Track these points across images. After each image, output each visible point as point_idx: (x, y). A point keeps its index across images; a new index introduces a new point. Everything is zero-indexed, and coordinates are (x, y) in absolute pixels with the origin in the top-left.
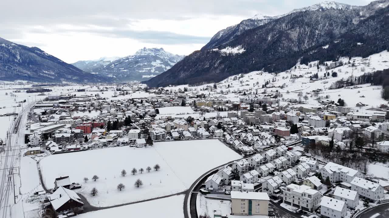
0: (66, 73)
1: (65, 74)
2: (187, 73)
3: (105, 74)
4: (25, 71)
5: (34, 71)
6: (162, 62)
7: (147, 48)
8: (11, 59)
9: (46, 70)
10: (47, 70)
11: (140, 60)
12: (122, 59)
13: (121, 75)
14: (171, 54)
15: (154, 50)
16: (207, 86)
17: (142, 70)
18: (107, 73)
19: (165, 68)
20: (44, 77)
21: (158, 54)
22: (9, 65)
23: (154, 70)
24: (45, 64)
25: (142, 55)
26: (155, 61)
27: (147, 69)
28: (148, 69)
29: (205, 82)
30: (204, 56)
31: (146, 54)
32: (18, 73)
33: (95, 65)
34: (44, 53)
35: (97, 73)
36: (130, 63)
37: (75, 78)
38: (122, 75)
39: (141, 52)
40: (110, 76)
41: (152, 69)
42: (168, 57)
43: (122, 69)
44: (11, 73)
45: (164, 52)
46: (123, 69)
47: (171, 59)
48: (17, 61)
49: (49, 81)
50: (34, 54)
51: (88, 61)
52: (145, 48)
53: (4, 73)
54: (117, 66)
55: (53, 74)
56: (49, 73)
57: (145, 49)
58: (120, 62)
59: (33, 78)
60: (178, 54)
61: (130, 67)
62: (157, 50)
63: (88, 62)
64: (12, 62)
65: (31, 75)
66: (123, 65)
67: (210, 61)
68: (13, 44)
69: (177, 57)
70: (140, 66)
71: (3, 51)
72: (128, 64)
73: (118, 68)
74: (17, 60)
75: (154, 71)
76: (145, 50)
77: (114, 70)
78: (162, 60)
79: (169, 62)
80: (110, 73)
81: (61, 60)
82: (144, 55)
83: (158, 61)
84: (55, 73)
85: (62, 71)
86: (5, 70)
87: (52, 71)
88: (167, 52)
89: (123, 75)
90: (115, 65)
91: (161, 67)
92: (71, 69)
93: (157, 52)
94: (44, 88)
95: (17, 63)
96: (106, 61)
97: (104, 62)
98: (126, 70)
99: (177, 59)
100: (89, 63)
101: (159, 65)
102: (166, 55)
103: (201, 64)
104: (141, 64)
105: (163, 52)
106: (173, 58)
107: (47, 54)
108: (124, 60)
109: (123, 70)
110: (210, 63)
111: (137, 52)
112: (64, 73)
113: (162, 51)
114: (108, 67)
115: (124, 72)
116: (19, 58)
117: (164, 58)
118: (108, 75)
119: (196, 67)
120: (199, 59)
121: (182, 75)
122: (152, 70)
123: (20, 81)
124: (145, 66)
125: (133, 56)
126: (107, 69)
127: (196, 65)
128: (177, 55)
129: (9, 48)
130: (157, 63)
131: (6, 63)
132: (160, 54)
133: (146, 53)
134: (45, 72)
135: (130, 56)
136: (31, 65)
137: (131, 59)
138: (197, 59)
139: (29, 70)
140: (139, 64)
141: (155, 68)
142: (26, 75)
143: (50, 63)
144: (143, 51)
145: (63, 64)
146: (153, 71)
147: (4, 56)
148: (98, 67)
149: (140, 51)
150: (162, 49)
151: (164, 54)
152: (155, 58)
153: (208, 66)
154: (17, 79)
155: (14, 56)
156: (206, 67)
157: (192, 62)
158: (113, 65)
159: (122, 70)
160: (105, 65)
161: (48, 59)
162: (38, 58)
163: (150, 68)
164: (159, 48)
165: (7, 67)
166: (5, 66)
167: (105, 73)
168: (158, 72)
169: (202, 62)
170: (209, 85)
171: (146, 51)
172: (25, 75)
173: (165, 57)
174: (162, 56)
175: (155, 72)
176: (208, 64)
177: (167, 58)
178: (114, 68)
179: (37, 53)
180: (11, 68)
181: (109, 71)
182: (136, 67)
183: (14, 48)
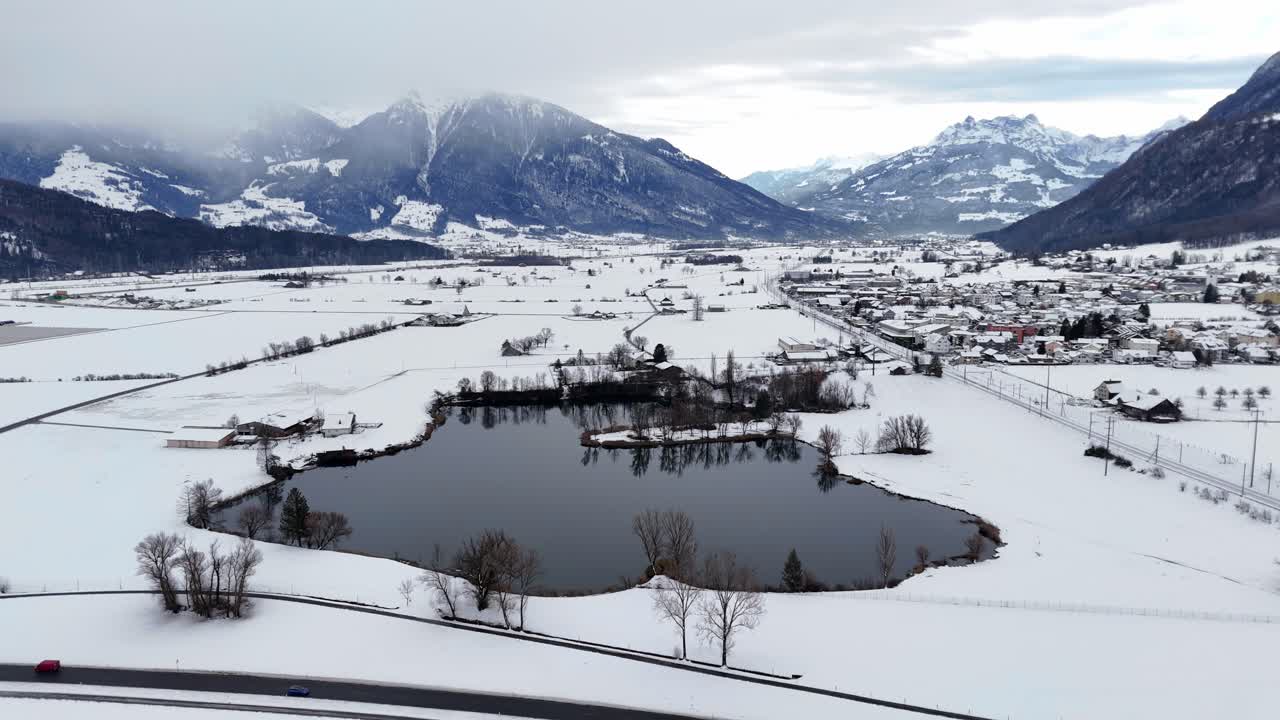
0: (736, 212)
1: (733, 213)
2: (1159, 204)
3: (836, 211)
4: (636, 208)
5: (656, 207)
6: (1033, 167)
7: (976, 120)
8: (605, 176)
9: (685, 204)
10: (690, 203)
11: (951, 160)
12: (890, 160)
13: (886, 214)
14: (1065, 136)
15: (1002, 124)
16: (1260, 248)
17: (959, 195)
18: (841, 209)
19: (1040, 186)
20: (680, 222)
21: (1016, 136)
22: (601, 190)
23: (1000, 194)
24: (684, 187)
25: (962, 143)
26: (1007, 163)
27: (975, 191)
28: (981, 190)
29: (1249, 235)
30: (1233, 142)
31: (972, 141)
32: (620, 212)
33: (804, 183)
34: (679, 156)
35: (812, 209)
36: (915, 173)
37: (760, 226)
38: (890, 214)
39: (955, 134)
40: (852, 216)
41: (994, 191)
42: (1054, 145)
43: (889, 193)
44: (603, 212)
45: (1040, 131)
46: (894, 193)
47: (1069, 151)
48: (620, 180)
49: (693, 235)
50: (657, 160)
51: (780, 172)
52: (969, 119)
53: (590, 213)
54: (876, 184)
55: (704, 213)
56: (693, 211)
57: (972, 125)
58: (881, 172)
59: (655, 226)
60: (1092, 133)
61: (918, 187)
62: (1010, 124)
63: (781, 175)
64: (609, 182)
65: (651, 218)
66: (894, 181)
67: (1260, 160)
68: (610, 135)
69: (1090, 144)
70: (950, 183)
71: (589, 155)
72: (912, 178)
73: (879, 190)
74: (618, 177)
75: (1002, 199)
76: (968, 128)
77: (866, 197)
78: (1030, 158)
79: (1058, 165)
80: (852, 207)
81: (720, 174)
82: (968, 144)
83: (1018, 164)
84: (707, 212)
85: (725, 204)
86: (592, 206)
87: (700, 206)
88: (1049, 128)
89: (894, 212)
90: (868, 183)
91: (1028, 182)
92: (750, 198)
93: (1012, 131)
94: (713, 253)
95: (618, 185)
96: (837, 171)
97: (830, 172)
98: (902, 198)
99: (1091, 150)
100: (782, 178)
101: (1020, 178)
102: (1047, 138)
103: (1221, 171)
104: (957, 177)
105: (1037, 128)
106: (1075, 148)
107: (687, 157)
108: (897, 163)
109: (893, 196)
110: (1260, 166)
111: (942, 137)
112: (732, 210)
113: (1030, 127)
114: (846, 188)
115: (897, 202)
116: (622, 171)
117: (1040, 151)
118: (844, 214)
119: (1199, 180)
120: (1213, 152)
121: (1140, 211)
122: (992, 196)
123: (627, 235)
124: (972, 182)
125: (927, 150)
126: (841, 195)
127: (1199, 174)
128: (1091, 137)
129: (602, 145)
130: (1014, 171)
131: (594, 187)
132: (1026, 136)
133: (974, 137)
134: (683, 208)
135: (915, 150)
136: (652, 189)
137: (921, 158)
138: (1200, 152)
139: (644, 205)
140: (949, 176)
141: (1004, 186)
142: (640, 218)
143: (696, 182)
144: (963, 130)
145: (727, 183)
146: (995, 198)
147: (589, 167)
148: (812, 189)
149: (953, 131)
150: (1031, 117)
151: (1040, 138)
152: (1008, 153)
153: (1253, 178)
154: (618, 229)
155: (612, 166)
156: (1242, 179)
157: (1181, 164)
158: (861, 182)
159: (891, 197)
160: (833, 181)
161: (693, 173)
162: (669, 171)
163: (987, 189)
164: (1021, 115)
165: (596, 196)
166: (591, 193)
167: (834, 208)
168: (1015, 201)
169: (1221, 161)
170: (1265, 243)
171: (972, 130)
172: (637, 218)
173: (1042, 148)
174: (1032, 143)
175: (1005, 200)
176: (1252, 170)
177: (1052, 149)
178: (864, 191)
179: (663, 156)
180: (606, 199)
181: (849, 202)
182: (935, 186)
183: (613, 143)
